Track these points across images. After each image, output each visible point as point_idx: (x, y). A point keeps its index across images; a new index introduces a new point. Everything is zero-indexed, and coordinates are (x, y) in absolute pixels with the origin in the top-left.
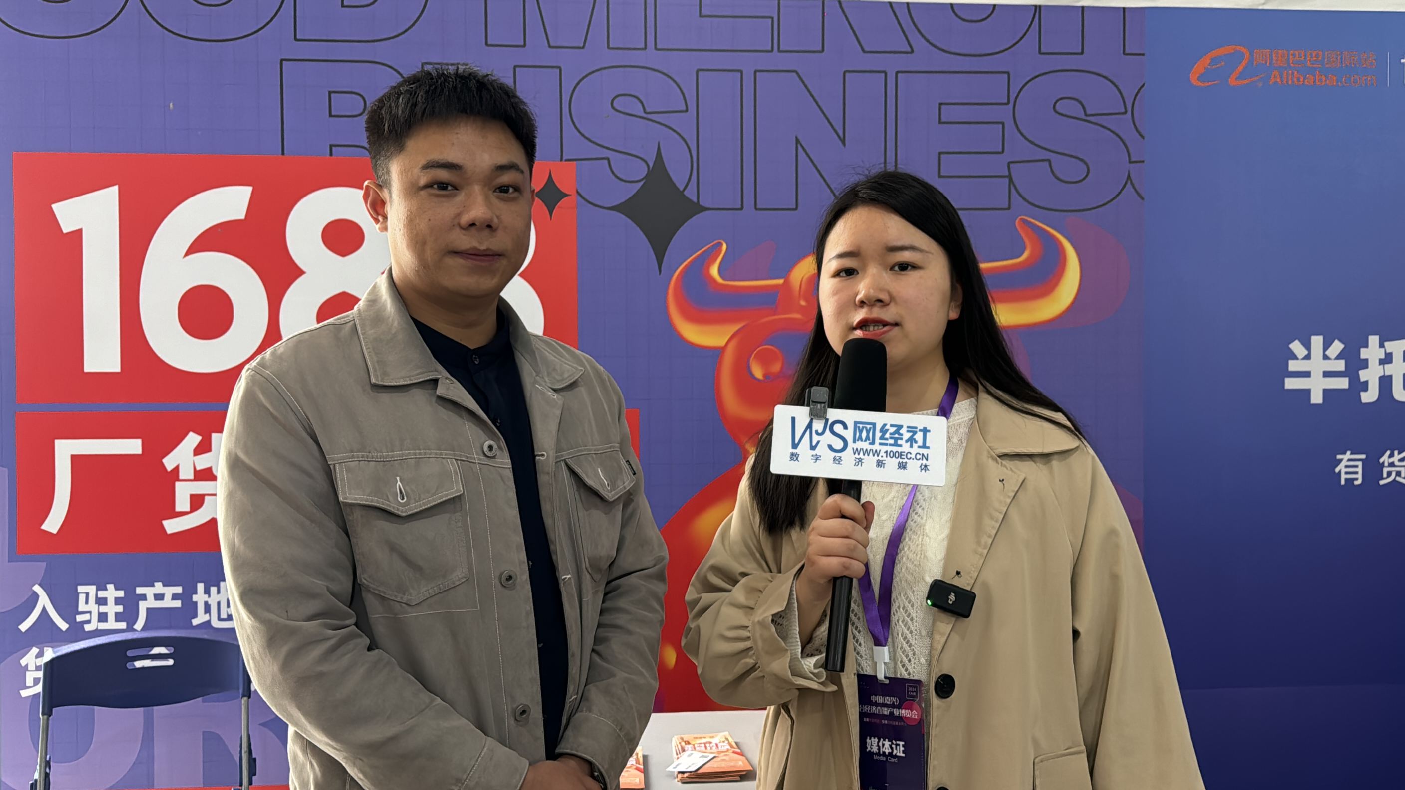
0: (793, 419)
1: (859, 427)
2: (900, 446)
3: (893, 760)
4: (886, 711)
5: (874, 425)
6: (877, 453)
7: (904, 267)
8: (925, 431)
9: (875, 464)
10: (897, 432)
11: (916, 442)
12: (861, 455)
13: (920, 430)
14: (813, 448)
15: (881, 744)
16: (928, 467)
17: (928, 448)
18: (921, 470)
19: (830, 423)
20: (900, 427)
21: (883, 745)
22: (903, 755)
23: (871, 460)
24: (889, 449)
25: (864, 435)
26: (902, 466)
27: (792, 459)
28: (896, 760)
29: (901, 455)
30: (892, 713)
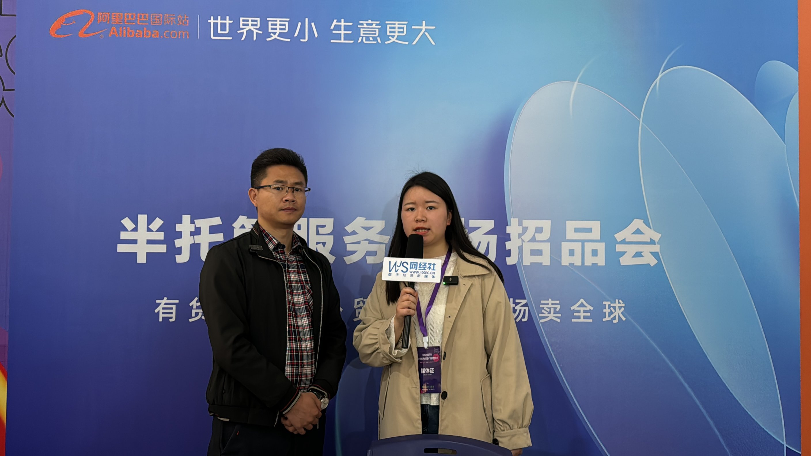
0: (390, 262)
1: (412, 264)
2: (426, 270)
3: (430, 375)
4: (427, 359)
5: (417, 263)
6: (418, 272)
7: (431, 208)
8: (434, 264)
9: (417, 276)
10: (425, 265)
11: (431, 268)
12: (412, 273)
13: (433, 264)
14: (396, 271)
15: (426, 370)
16: (435, 277)
17: (435, 270)
18: (432, 277)
19: (402, 262)
20: (426, 263)
21: (427, 370)
22: (434, 372)
23: (415, 275)
24: (422, 271)
25: (414, 266)
26: (426, 276)
27: (389, 275)
28: (431, 375)
29: (426, 273)
30: (430, 359)
